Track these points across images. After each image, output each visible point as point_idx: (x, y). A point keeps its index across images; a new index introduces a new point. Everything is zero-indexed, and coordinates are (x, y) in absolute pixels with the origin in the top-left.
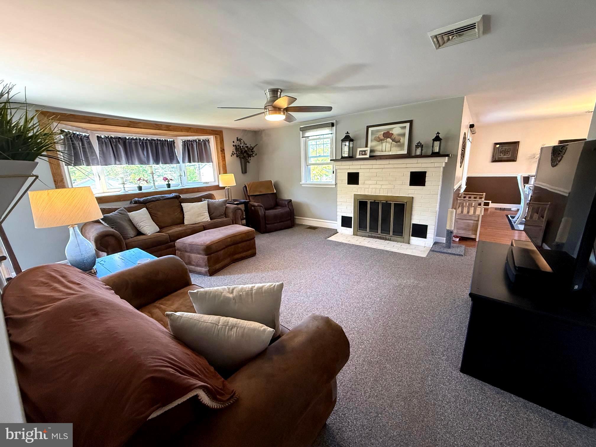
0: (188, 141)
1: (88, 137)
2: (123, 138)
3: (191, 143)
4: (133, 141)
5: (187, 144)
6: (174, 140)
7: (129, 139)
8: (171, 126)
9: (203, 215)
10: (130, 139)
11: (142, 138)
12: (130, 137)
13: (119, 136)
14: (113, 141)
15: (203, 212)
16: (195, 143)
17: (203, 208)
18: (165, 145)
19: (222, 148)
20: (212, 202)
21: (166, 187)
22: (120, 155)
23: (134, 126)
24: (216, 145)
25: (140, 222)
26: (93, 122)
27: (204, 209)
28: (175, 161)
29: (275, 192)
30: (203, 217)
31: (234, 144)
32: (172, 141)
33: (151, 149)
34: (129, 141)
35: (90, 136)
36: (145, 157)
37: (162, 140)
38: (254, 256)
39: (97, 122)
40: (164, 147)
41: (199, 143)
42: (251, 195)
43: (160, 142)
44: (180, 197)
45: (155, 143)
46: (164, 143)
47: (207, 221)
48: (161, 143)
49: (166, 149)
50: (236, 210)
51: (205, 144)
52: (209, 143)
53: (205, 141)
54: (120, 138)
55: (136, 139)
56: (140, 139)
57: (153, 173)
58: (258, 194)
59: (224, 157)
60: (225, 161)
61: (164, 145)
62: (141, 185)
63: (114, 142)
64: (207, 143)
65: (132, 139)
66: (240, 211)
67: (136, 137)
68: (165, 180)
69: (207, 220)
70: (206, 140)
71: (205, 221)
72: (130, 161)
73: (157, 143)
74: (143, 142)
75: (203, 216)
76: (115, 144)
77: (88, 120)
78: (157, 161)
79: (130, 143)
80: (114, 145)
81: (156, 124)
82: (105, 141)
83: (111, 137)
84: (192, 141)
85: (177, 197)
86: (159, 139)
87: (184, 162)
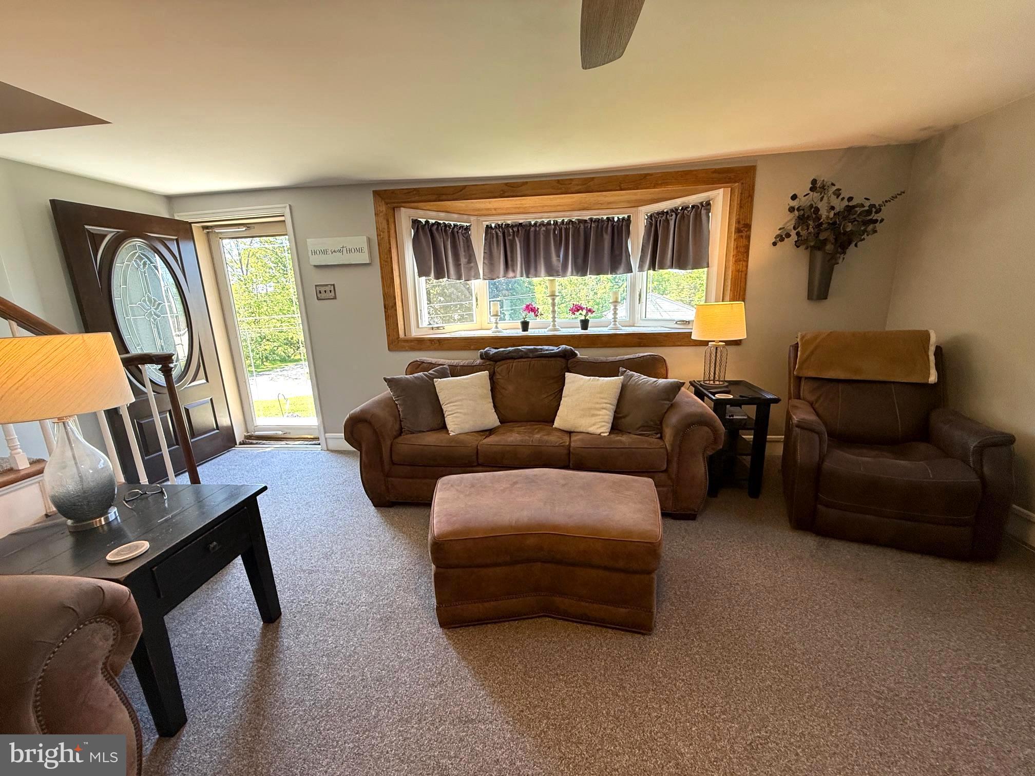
0: (658, 214)
1: (467, 229)
2: (526, 225)
3: (664, 218)
4: (544, 229)
5: (657, 221)
6: (629, 217)
7: (535, 224)
8: (593, 179)
9: (593, 415)
10: (538, 225)
11: (560, 220)
12: (537, 220)
13: (521, 221)
14: (509, 231)
15: (598, 406)
16: (674, 216)
17: (602, 396)
18: (606, 232)
19: (742, 222)
20: (636, 382)
21: (580, 326)
22: (515, 260)
23: (514, 194)
24: (729, 213)
25: (447, 402)
26: (444, 197)
27: (602, 398)
28: (622, 267)
29: (933, 378)
30: (593, 420)
31: (795, 204)
32: (623, 219)
33: (573, 243)
34: (536, 230)
35: (472, 228)
36: (559, 260)
37: (602, 220)
38: (643, 634)
39: (449, 197)
40: (602, 235)
41: (681, 213)
42: (806, 378)
43: (596, 224)
44: (576, 355)
45: (585, 228)
46: (605, 225)
47: (600, 435)
48: (600, 226)
49: (607, 238)
50: (689, 426)
51: (698, 216)
52: (708, 211)
53: (700, 206)
54: (521, 224)
55: (549, 223)
56: (556, 223)
57: (554, 295)
58: (842, 376)
59: (742, 250)
60: (747, 261)
61: (604, 229)
62: (527, 320)
63: (510, 235)
64: (703, 212)
65: (542, 224)
66: (706, 429)
67: (548, 220)
68: (575, 311)
69: (598, 431)
70: (703, 206)
71: (592, 432)
72: (532, 271)
73: (589, 227)
74: (561, 230)
75: (593, 418)
76: (511, 238)
77: (437, 194)
78: (581, 269)
79: (536, 234)
80: (509, 240)
81: (558, 180)
82: (497, 234)
83: (507, 225)
84: (667, 212)
85: (568, 356)
86: (595, 217)
87: (641, 268)
